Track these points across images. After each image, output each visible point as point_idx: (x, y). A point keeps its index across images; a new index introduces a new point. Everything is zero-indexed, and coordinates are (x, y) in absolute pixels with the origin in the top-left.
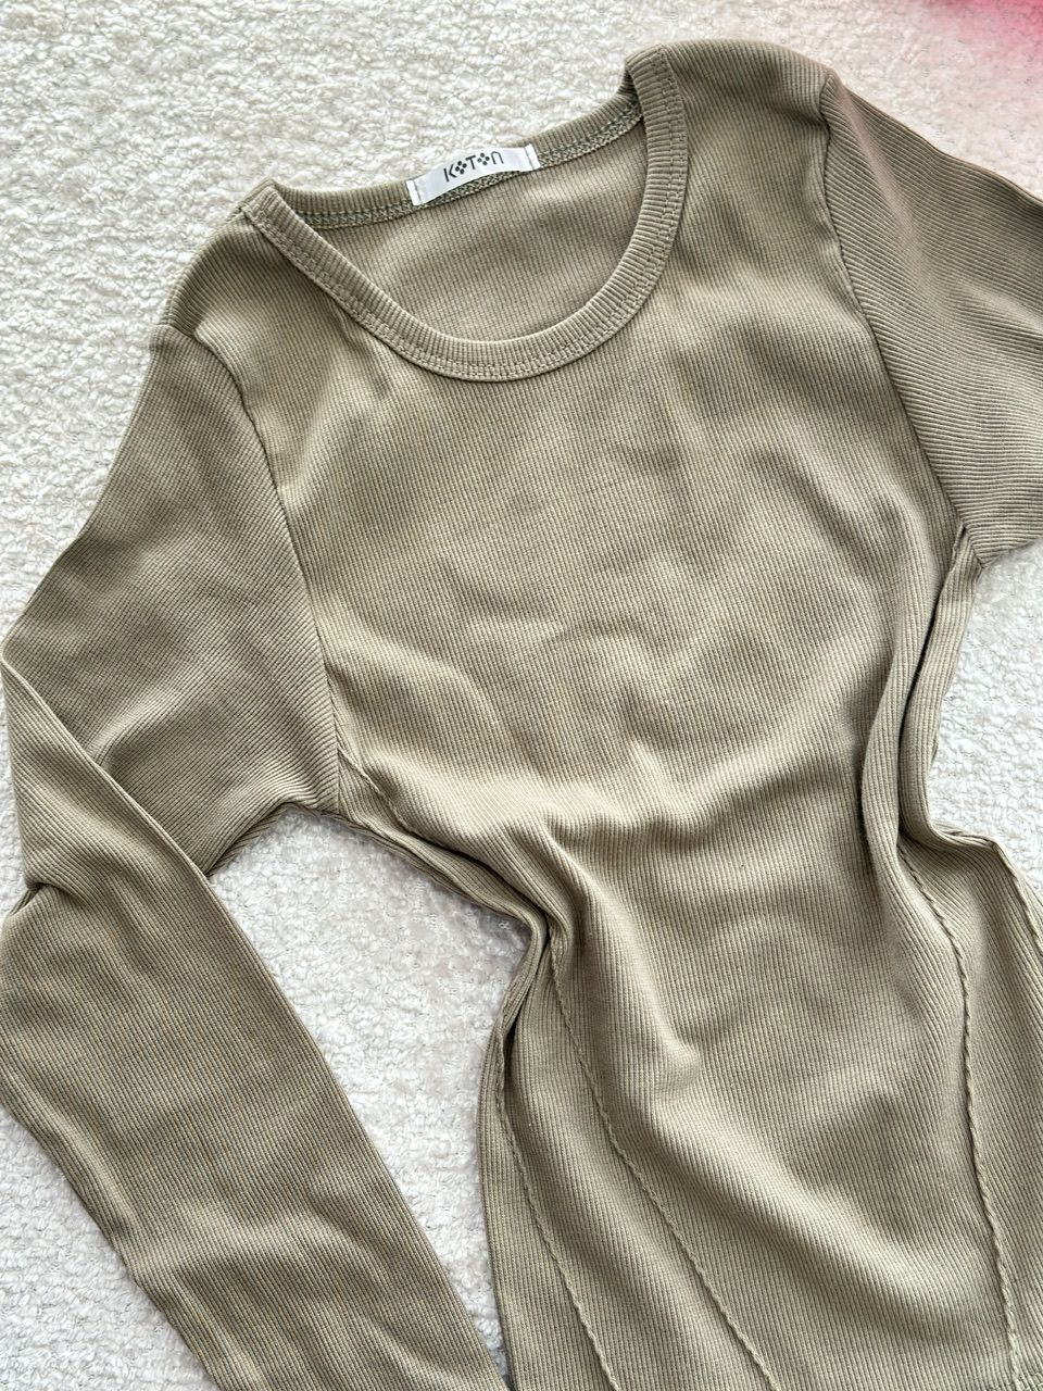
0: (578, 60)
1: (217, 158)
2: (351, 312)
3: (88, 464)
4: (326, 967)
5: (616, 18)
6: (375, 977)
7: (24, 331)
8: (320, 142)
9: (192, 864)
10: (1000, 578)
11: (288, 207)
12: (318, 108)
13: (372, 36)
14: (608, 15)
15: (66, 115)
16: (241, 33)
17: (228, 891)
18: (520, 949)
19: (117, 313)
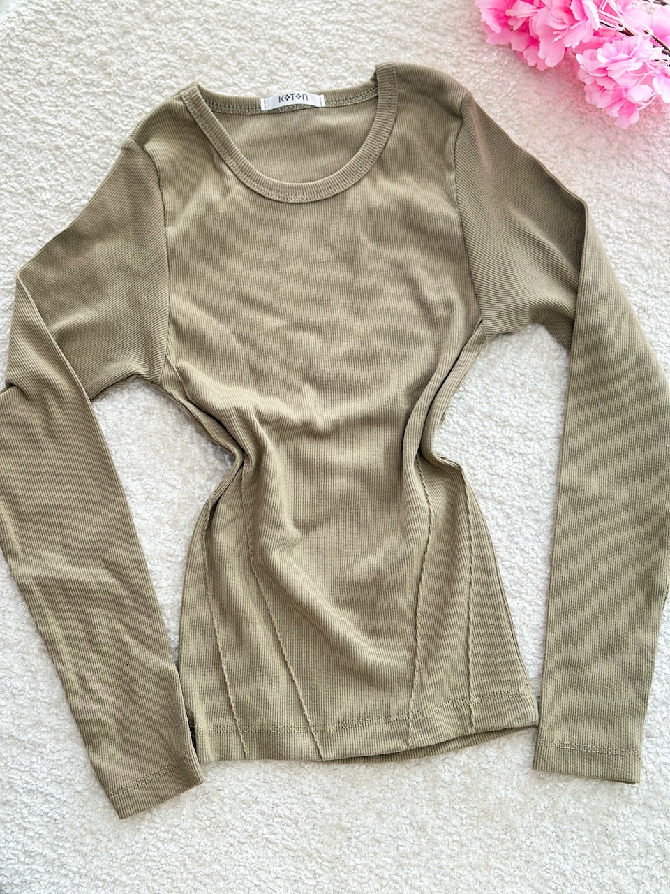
0: (355, 60)
1: (174, 67)
2: (220, 153)
3: (80, 196)
4: (137, 456)
5: (377, 45)
6: (159, 466)
7: (64, 127)
8: (224, 71)
10: (495, 348)
11: (201, 97)
12: (228, 55)
13: (261, 27)
14: (374, 42)
15: (108, 31)
16: (199, 11)
17: (99, 410)
18: (230, 467)
19: (111, 129)
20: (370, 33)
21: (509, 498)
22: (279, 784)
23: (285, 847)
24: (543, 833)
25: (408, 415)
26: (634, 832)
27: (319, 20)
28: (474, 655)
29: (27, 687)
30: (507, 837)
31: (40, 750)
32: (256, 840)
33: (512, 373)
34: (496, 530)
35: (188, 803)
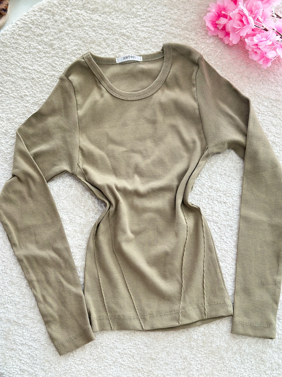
0: (154, 42)
1: (81, 45)
2: (100, 80)
3: (42, 98)
4: (66, 205)
5: (163, 36)
6: (75, 209)
7: (36, 70)
8: (101, 47)
9: (45, 179)
10: (213, 159)
11: (92, 58)
12: (102, 40)
13: (116, 29)
14: (162, 35)
15: (53, 31)
16: (91, 23)
17: (50, 186)
18: (104, 209)
19: (54, 71)
20: (160, 31)
21: (220, 221)
22: (125, 340)
23: (129, 367)
24: (236, 360)
25: (178, 187)
26: (273, 359)
27: (139, 26)
28: (206, 286)
29: (21, 301)
30: (221, 362)
31: (26, 327)
32: (116, 364)
33: (220, 169)
34: (215, 234)
35: (88, 349)
